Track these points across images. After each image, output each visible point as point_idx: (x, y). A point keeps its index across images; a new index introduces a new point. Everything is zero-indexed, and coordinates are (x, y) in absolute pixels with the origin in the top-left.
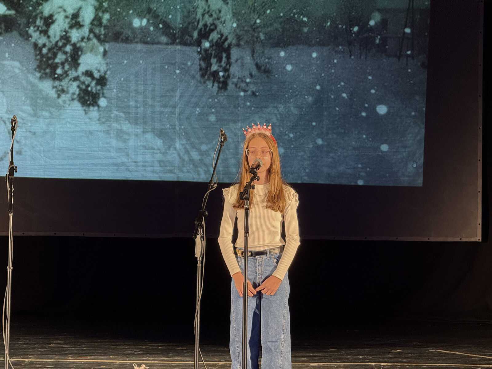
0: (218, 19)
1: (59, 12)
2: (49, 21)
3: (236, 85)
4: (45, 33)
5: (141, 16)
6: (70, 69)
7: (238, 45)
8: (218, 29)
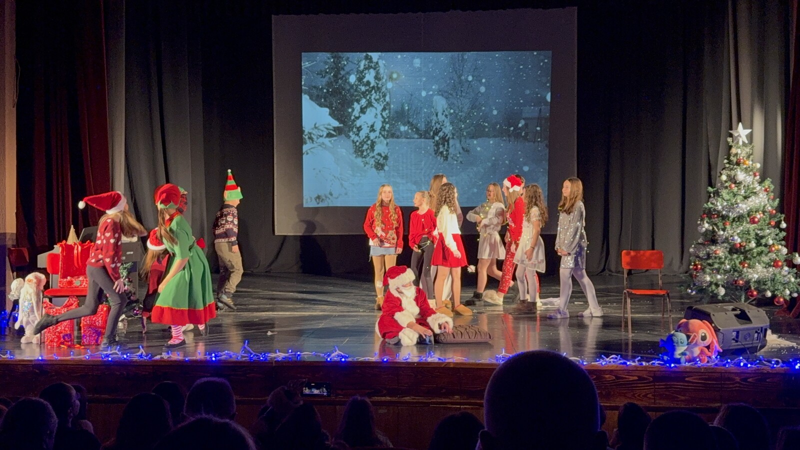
0: (443, 125)
1: (364, 125)
2: (359, 129)
3: (452, 158)
4: (358, 135)
5: (404, 125)
6: (370, 152)
7: (453, 138)
8: (443, 130)
